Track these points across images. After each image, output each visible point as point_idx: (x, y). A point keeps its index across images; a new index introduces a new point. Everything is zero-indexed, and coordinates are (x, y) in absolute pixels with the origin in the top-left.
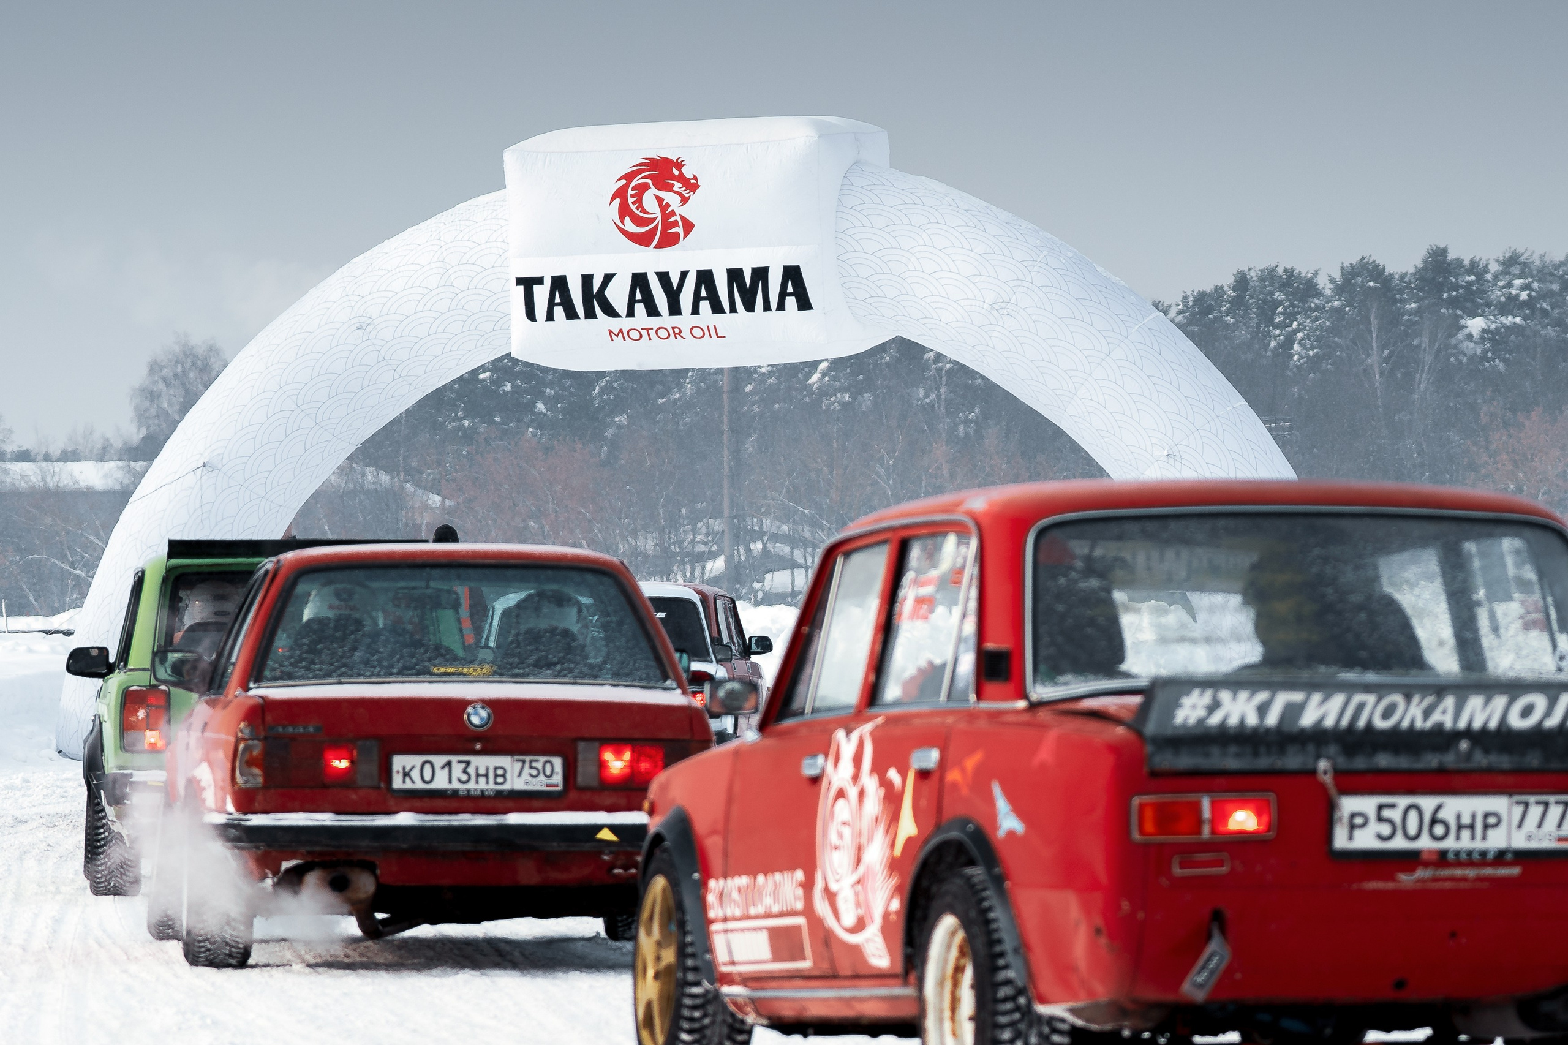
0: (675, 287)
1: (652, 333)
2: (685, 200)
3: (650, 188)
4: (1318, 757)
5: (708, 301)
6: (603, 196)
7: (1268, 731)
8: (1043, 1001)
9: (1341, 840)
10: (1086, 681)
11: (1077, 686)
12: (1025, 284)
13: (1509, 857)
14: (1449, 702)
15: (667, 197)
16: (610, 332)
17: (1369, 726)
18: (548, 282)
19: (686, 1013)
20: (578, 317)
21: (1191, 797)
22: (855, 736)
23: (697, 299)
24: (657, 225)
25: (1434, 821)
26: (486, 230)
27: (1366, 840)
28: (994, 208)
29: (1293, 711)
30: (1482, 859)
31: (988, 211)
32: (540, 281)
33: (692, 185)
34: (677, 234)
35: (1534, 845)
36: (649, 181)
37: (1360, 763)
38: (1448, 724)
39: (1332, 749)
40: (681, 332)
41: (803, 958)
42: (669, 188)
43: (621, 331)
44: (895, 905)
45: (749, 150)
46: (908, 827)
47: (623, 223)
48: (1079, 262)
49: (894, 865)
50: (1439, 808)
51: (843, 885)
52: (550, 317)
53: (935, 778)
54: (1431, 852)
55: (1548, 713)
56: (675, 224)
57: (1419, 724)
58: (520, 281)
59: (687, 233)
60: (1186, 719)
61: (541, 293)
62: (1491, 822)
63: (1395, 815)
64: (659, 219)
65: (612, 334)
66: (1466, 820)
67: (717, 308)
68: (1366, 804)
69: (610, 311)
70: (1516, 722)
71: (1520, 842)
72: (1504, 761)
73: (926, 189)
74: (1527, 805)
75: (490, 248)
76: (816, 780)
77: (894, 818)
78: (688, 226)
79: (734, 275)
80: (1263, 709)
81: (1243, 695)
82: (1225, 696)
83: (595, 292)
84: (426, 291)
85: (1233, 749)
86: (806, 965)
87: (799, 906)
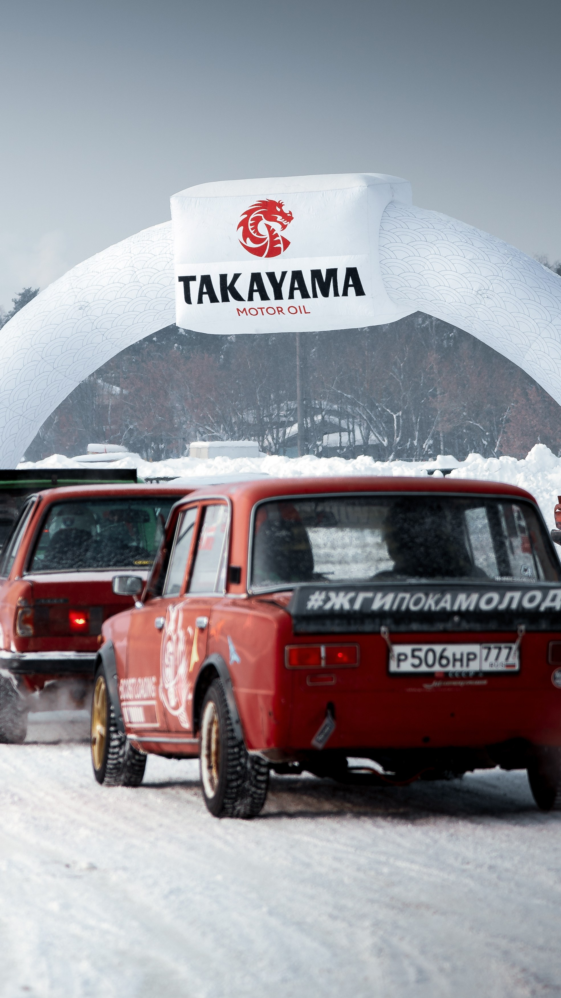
0: (278, 281)
1: (264, 310)
2: (284, 227)
3: (262, 220)
4: (381, 625)
5: (299, 291)
6: (233, 225)
7: (355, 612)
8: (252, 747)
9: (393, 667)
10: (277, 584)
11: (272, 586)
12: (498, 278)
13: (481, 675)
14: (448, 597)
15: (273, 225)
16: (238, 310)
17: (408, 609)
18: (199, 279)
19: (111, 750)
20: (218, 301)
21: (315, 646)
22: (176, 608)
23: (292, 289)
24: (267, 243)
25: (442, 657)
26: (160, 246)
27: (406, 667)
28: (478, 230)
29: (368, 602)
30: (467, 676)
31: (475, 232)
32: (193, 278)
33: (289, 218)
34: (280, 248)
35: (494, 669)
36: (262, 215)
37: (403, 628)
38: (448, 607)
39: (389, 621)
40: (282, 310)
41: (156, 722)
42: (275, 220)
43: (245, 309)
44: (190, 697)
45: (324, 194)
46: (195, 658)
47: (245, 241)
48: (532, 264)
49: (190, 676)
50: (444, 650)
51: (170, 686)
52: (200, 301)
53: (206, 632)
54: (440, 673)
55: (500, 602)
56: (279, 242)
57: (433, 608)
58: (181, 279)
59: (285, 248)
60: (313, 606)
61: (195, 286)
62: (471, 657)
63: (422, 654)
64: (268, 239)
65: (239, 312)
66: (458, 656)
67: (305, 295)
68: (406, 649)
69: (238, 297)
70: (483, 606)
71: (486, 667)
72: (477, 627)
73: (435, 218)
74: (489, 649)
75: (162, 258)
76: (161, 629)
77: (190, 653)
78: (286, 243)
79: (316, 274)
80: (352, 601)
81: (342, 594)
82: (332, 595)
83: (228, 285)
84: (122, 285)
85: (337, 621)
86: (157, 725)
87: (154, 695)
